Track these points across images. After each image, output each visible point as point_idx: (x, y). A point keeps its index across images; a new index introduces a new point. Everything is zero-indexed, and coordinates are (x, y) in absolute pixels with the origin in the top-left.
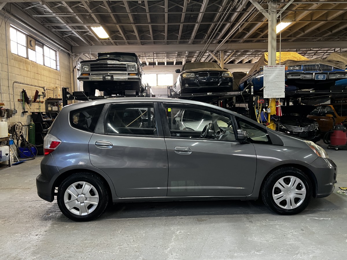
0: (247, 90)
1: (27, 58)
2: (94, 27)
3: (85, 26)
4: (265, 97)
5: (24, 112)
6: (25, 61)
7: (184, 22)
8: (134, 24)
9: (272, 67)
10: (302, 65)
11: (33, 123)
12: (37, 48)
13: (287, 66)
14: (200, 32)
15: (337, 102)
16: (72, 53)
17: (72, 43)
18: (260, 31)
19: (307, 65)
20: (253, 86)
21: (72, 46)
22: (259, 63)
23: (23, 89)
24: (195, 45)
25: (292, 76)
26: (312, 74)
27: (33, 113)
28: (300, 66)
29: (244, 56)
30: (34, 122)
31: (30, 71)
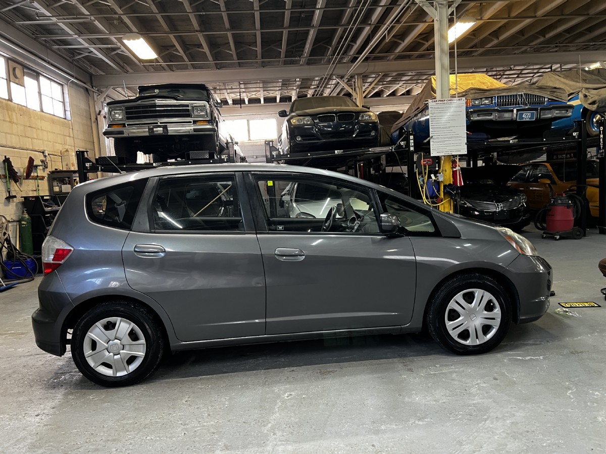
0: (402, 143)
1: (10, 100)
2: (129, 39)
3: (113, 38)
4: (433, 153)
5: (10, 198)
6: (7, 105)
7: (290, 26)
8: (201, 31)
9: (444, 102)
10: (495, 97)
11: (27, 216)
12: (28, 80)
13: (469, 98)
14: (320, 42)
15: (557, 157)
16: (93, 88)
17: (93, 70)
18: (423, 39)
19: (503, 96)
20: (412, 136)
21: (91, 76)
22: (423, 95)
23: (5, 156)
24: (311, 67)
25: (478, 116)
26: (512, 111)
27: (25, 198)
28: (492, 98)
29: (398, 84)
30: (28, 214)
31: (15, 124)
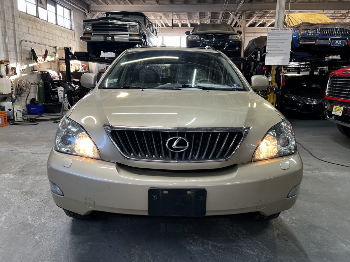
0: (253, 56)
1: (38, 16)
4: (267, 63)
5: (33, 71)
6: (35, 19)
9: (278, 30)
10: (318, 29)
11: (42, 82)
12: (49, 6)
13: (301, 29)
16: (89, 13)
17: (89, 2)
19: (324, 29)
20: (260, 52)
21: (88, 5)
23: (32, 48)
24: (214, 5)
25: (305, 41)
26: (328, 39)
27: (42, 72)
28: (316, 29)
29: (275, 19)
30: (43, 81)
31: (39, 30)
